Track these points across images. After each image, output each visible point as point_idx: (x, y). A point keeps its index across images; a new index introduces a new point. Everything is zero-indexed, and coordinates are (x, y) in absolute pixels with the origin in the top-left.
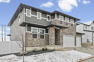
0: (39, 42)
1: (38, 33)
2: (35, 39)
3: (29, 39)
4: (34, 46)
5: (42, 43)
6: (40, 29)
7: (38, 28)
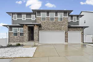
0: (19, 39)
1: (18, 31)
2: (15, 37)
3: (11, 36)
4: (14, 42)
5: (21, 40)
6: (19, 28)
7: (18, 28)
